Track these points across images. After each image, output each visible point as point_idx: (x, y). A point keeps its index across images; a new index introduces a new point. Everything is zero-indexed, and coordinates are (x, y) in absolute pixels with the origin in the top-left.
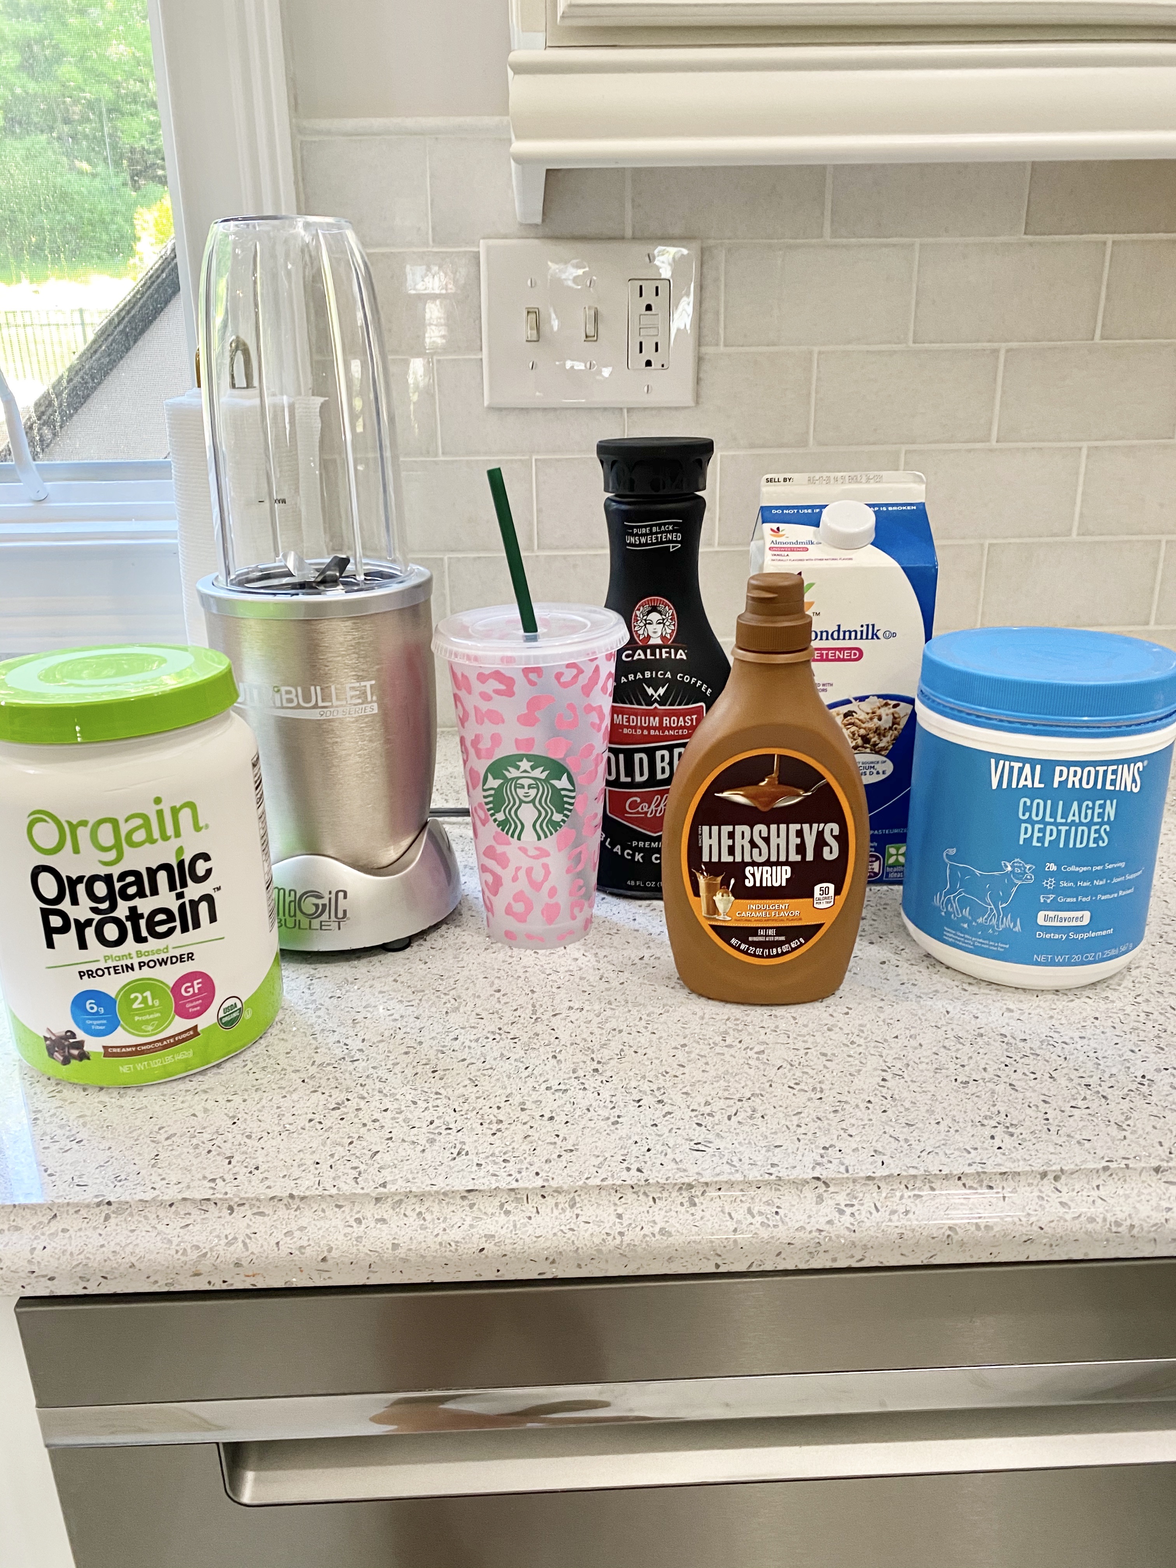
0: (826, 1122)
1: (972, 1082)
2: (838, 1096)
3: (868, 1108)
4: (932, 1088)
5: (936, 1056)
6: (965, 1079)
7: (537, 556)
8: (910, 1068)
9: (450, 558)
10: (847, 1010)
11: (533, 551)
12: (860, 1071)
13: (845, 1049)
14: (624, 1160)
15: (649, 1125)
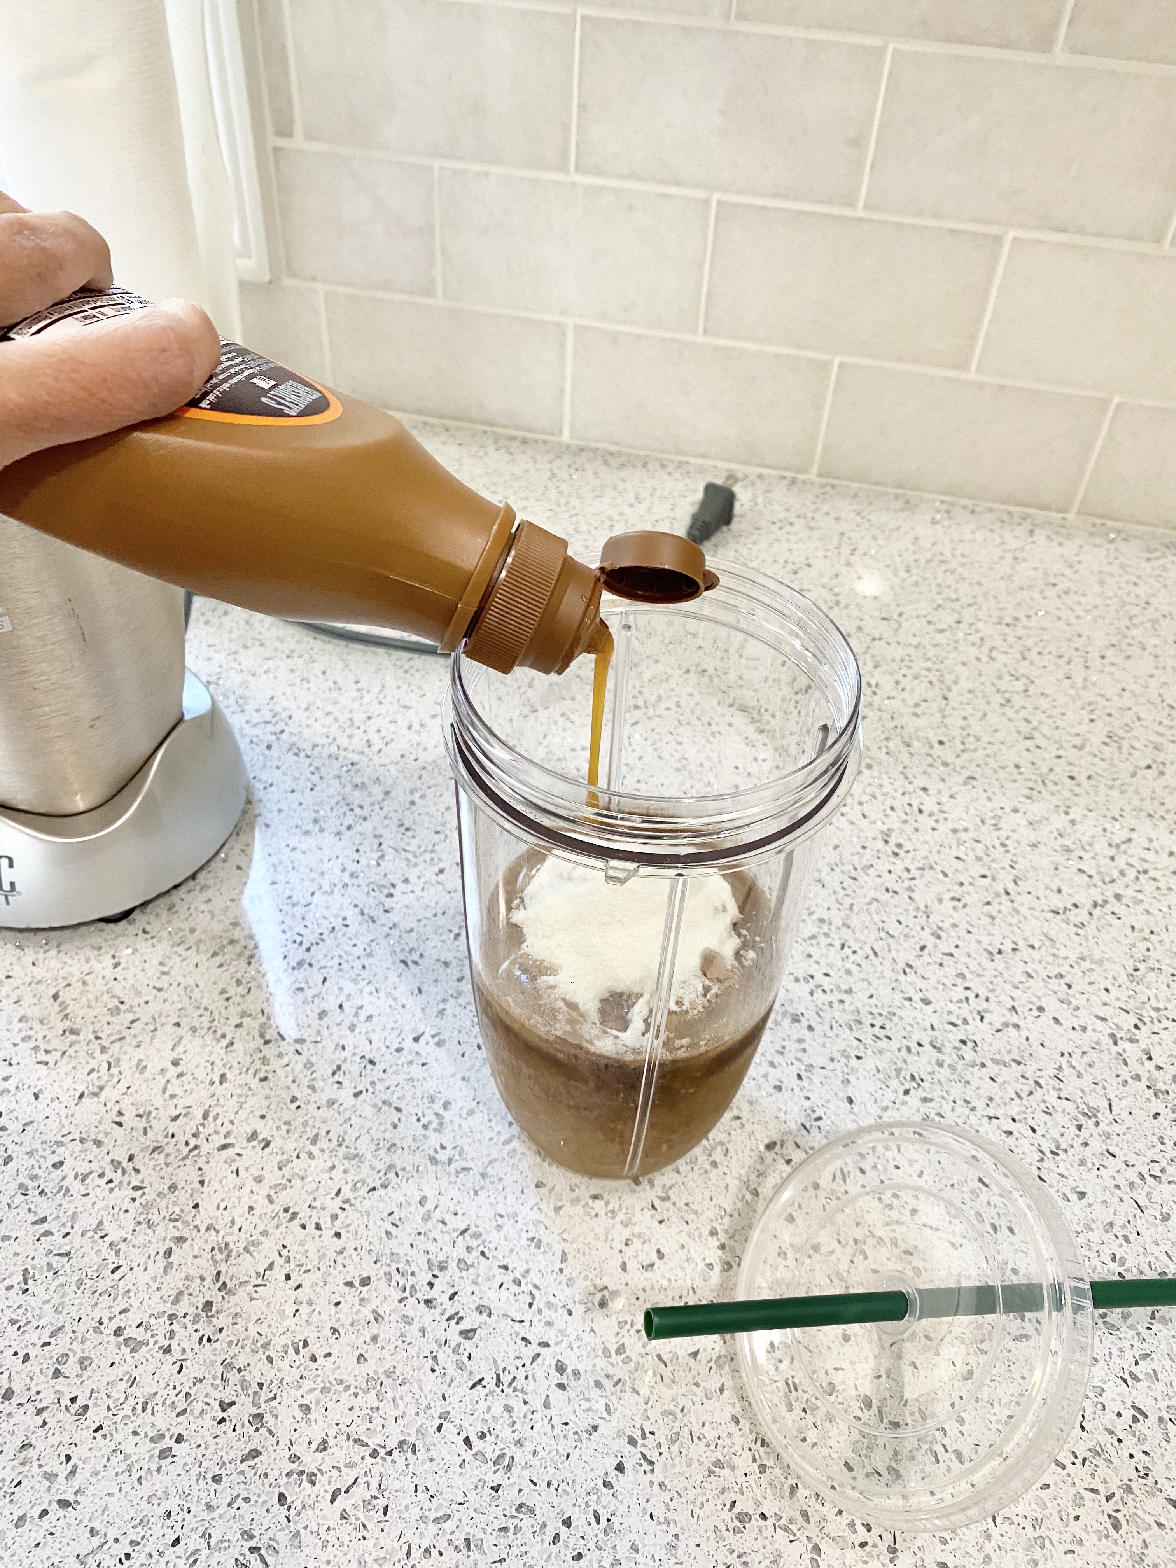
0: (475, 1554)
1: (756, 1521)
2: (528, 1487)
3: (556, 1538)
4: (682, 1517)
5: (733, 1428)
6: (749, 1508)
7: (574, 184)
8: (675, 1448)
9: (442, 168)
10: (654, 1257)
11: (568, 172)
12: (595, 1428)
13: (601, 1362)
14: (128, 1556)
15: (209, 1476)
